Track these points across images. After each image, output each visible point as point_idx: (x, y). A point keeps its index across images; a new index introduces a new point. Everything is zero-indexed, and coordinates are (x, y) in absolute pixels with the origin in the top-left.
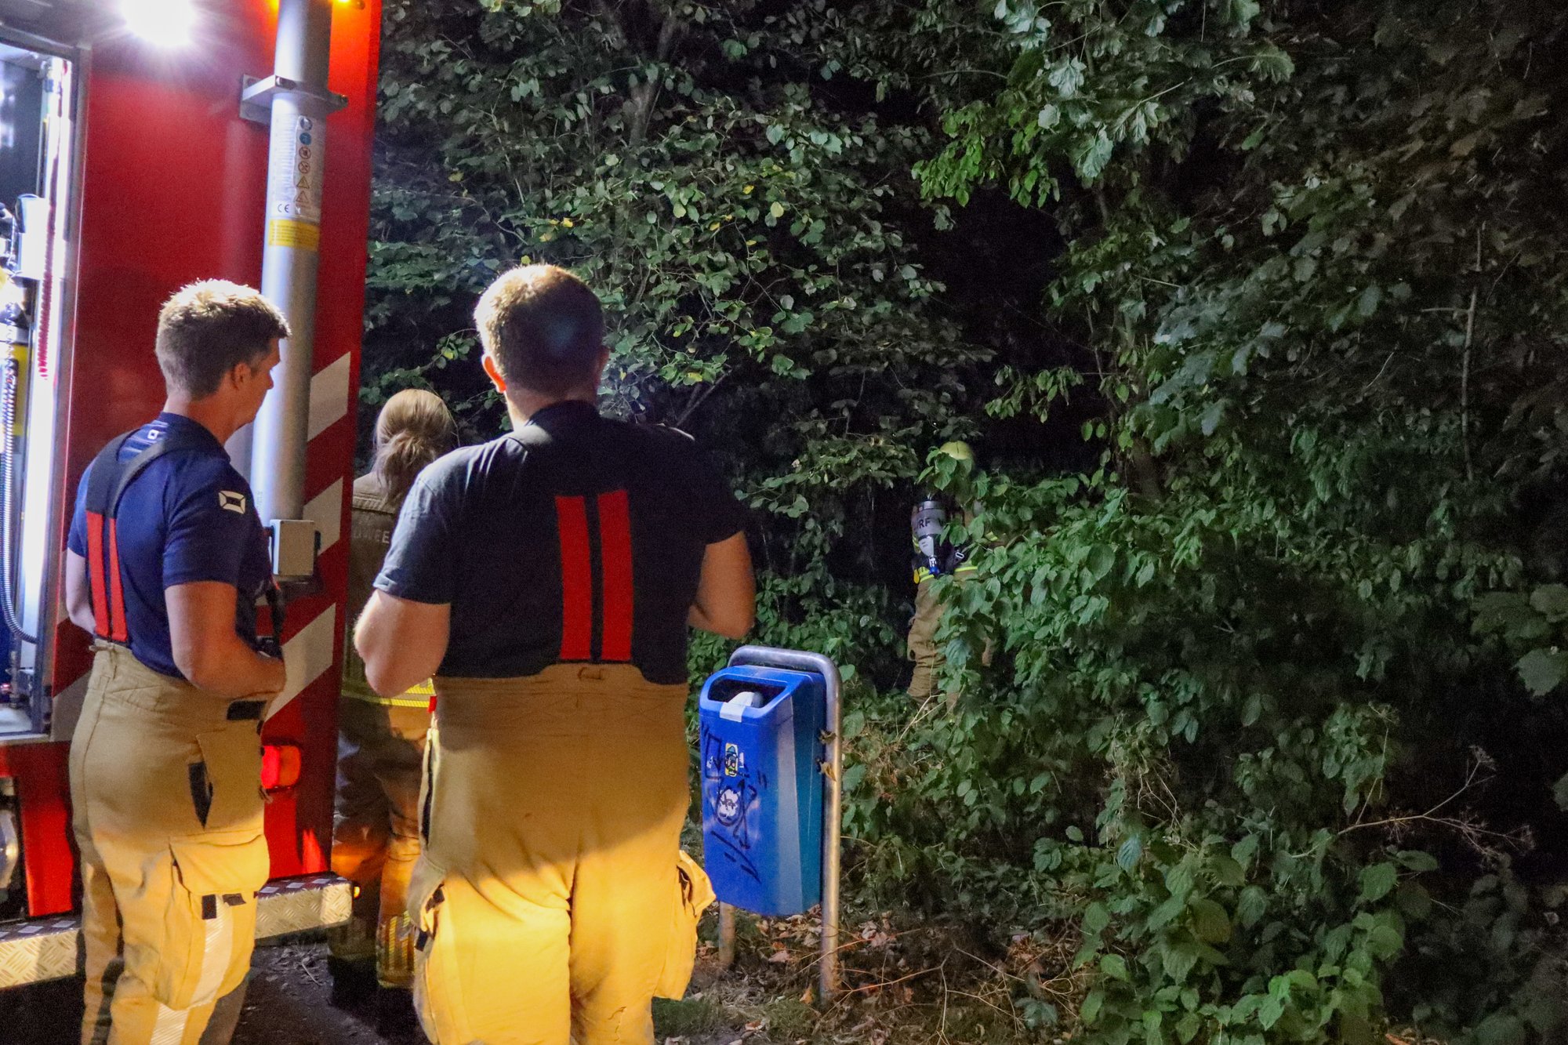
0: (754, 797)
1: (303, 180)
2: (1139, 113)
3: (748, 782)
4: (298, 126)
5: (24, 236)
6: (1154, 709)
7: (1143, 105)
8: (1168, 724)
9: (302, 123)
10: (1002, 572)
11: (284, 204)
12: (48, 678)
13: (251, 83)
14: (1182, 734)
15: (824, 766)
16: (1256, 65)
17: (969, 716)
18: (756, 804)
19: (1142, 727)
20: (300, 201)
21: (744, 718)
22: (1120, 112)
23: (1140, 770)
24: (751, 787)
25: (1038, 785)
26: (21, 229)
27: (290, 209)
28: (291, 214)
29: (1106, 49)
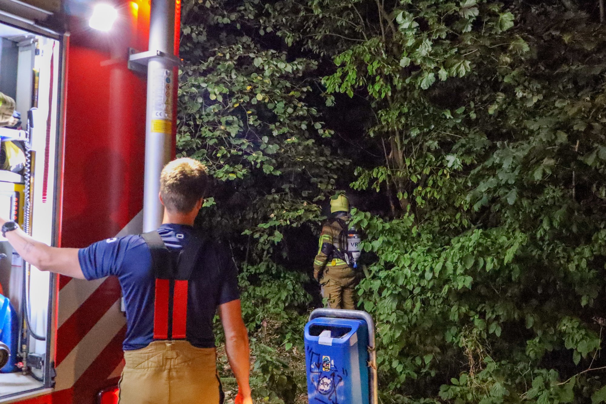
0: (340, 380)
1: (167, 100)
2: (462, 65)
3: (337, 373)
4: (165, 74)
5: (33, 129)
6: (478, 322)
7: (464, 62)
8: (487, 330)
9: (167, 73)
10: (410, 266)
11: (159, 112)
12: (52, 358)
13: (133, 53)
14: (494, 334)
15: (370, 363)
16: (511, 47)
17: (397, 331)
18: (342, 384)
19: (475, 331)
20: (166, 111)
21: (333, 343)
22: (454, 64)
23: (478, 350)
24: (338, 376)
25: (428, 359)
26: (31, 125)
27: (162, 114)
28: (163, 117)
29: (439, 36)
